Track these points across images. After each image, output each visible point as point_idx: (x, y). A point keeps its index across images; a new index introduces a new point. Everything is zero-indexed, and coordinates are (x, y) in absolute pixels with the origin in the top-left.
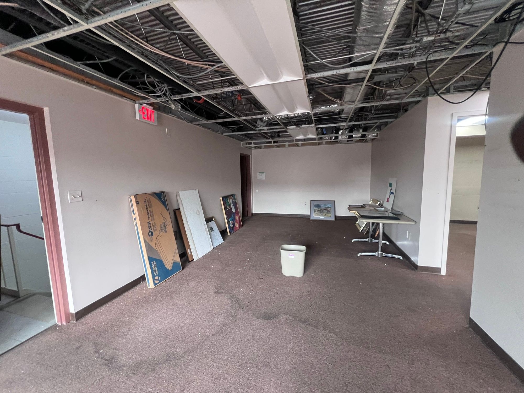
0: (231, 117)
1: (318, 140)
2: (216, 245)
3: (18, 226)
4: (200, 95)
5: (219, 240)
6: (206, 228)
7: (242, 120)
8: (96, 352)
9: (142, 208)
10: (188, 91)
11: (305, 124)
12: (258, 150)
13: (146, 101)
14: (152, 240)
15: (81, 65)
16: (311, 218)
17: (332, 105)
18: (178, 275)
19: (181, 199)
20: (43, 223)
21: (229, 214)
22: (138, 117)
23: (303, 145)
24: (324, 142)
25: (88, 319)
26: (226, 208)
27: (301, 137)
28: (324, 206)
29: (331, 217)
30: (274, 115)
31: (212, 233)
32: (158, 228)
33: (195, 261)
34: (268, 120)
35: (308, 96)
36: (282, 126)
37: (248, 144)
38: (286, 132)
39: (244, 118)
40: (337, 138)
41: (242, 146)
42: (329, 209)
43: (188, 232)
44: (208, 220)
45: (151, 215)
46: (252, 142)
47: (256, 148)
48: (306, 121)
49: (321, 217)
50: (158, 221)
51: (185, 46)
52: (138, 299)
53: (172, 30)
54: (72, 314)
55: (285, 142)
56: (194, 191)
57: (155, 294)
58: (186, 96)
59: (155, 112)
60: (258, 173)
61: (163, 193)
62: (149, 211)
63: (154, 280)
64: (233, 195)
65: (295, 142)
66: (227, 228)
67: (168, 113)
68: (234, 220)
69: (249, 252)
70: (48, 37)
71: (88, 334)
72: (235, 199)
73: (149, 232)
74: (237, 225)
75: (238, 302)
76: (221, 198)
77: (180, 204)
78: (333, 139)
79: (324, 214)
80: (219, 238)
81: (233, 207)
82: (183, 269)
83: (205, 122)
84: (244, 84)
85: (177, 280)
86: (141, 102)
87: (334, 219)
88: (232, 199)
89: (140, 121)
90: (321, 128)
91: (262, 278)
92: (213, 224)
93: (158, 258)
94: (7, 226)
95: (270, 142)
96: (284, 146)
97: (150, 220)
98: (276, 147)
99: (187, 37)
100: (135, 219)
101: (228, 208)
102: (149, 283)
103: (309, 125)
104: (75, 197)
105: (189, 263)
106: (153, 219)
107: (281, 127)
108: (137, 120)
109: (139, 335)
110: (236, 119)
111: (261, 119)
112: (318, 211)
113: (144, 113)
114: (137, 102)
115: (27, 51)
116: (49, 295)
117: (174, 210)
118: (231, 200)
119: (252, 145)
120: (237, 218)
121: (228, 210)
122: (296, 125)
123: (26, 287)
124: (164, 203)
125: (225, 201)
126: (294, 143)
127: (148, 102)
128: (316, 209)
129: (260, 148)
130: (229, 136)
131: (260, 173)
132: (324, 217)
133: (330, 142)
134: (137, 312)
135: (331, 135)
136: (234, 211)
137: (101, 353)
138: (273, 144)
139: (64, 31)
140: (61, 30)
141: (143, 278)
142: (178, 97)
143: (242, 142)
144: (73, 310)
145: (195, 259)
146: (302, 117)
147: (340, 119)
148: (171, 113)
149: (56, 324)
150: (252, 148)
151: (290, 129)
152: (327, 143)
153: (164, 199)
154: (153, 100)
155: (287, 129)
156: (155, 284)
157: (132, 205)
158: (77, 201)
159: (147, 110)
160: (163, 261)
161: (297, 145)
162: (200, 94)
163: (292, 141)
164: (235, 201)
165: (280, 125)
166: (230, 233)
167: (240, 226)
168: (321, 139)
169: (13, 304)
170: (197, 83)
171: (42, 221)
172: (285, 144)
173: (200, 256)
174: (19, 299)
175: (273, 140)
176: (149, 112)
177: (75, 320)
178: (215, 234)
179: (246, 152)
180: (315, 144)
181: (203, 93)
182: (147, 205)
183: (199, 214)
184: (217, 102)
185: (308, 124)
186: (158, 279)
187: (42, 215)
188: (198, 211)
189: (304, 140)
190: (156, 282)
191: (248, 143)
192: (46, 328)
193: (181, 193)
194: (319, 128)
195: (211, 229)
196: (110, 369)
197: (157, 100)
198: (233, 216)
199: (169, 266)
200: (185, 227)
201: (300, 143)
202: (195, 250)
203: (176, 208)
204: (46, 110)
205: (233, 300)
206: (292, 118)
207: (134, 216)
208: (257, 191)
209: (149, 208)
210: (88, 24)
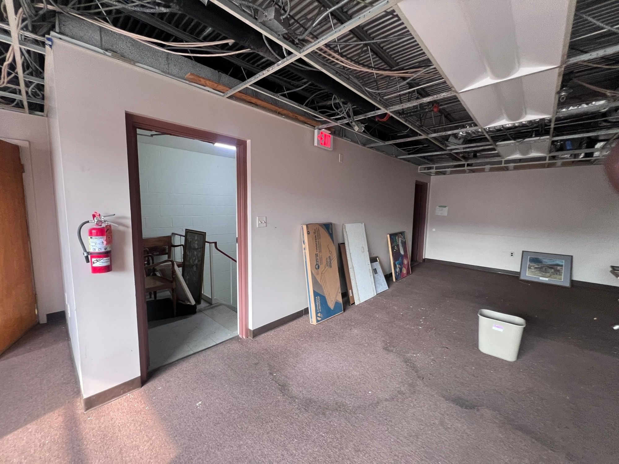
0: (416, 134)
1: (549, 160)
2: (380, 290)
3: (216, 243)
4: (388, 112)
5: (383, 286)
6: (370, 270)
7: (430, 138)
8: (271, 374)
9: (312, 239)
10: (374, 108)
11: (531, 137)
12: (442, 176)
13: (325, 126)
14: (318, 274)
15: (280, 97)
16: (522, 277)
17: (594, 103)
18: (339, 317)
19: (346, 232)
20: (237, 244)
21: (397, 256)
22: (316, 144)
23: (516, 168)
24: (559, 162)
25: (262, 338)
26: (393, 248)
27: (517, 156)
28: (547, 261)
29: (562, 281)
30: (482, 126)
31: (376, 275)
32: (324, 261)
33: (356, 305)
34: (465, 136)
35: (559, 93)
36: (491, 142)
37: (426, 169)
38: (494, 149)
39: (434, 135)
40: (590, 155)
41: (419, 172)
42: (559, 268)
43: (351, 271)
44: (373, 260)
45: (319, 247)
46: (434, 166)
47: (437, 173)
48: (533, 131)
49: (541, 278)
50: (325, 254)
51: (375, 56)
52: (301, 331)
53: (365, 40)
54: (250, 330)
55: (484, 165)
56: (360, 224)
57: (317, 331)
58: (370, 114)
59: (332, 136)
60: (437, 207)
61: (331, 224)
62: (317, 243)
63: (317, 316)
64: (402, 233)
65: (505, 164)
66: (392, 273)
67: (342, 137)
68: (402, 264)
69: (424, 308)
70: (263, 74)
71: (263, 354)
72: (404, 238)
73: (316, 265)
74: (404, 271)
75: (414, 368)
76: (388, 236)
77: (346, 238)
78: (581, 156)
79: (548, 275)
80: (383, 284)
81: (402, 249)
82: (344, 310)
83: (381, 143)
84: (453, 89)
85: (339, 322)
86: (320, 127)
87: (567, 284)
88: (401, 237)
89: (318, 147)
90: (561, 140)
91: (447, 347)
92: (377, 265)
93: (322, 294)
94: (210, 243)
95: (463, 166)
96: (483, 170)
97: (318, 252)
98: (469, 172)
99: (379, 45)
100: (305, 249)
101: (396, 248)
102: (311, 318)
103: (538, 138)
104: (261, 223)
105: (349, 305)
106: (320, 252)
107: (488, 143)
108: (315, 146)
109: (306, 370)
110: (423, 137)
111: (455, 136)
112: (536, 268)
113: (322, 139)
114: (316, 128)
115: (245, 91)
116: (235, 310)
117: (339, 244)
118: (400, 239)
119: (433, 171)
120: (405, 262)
121: (395, 250)
122: (514, 139)
123: (217, 298)
124: (331, 235)
125: (393, 239)
126: (503, 165)
127: (328, 127)
128: (531, 264)
129: (444, 173)
130: (404, 159)
131: (440, 206)
132: (547, 279)
133: (573, 162)
134: (302, 346)
135: (577, 152)
136: (402, 252)
137: (275, 376)
138: (466, 168)
139: (278, 65)
140: (276, 65)
141: (306, 311)
142: (361, 117)
143: (419, 167)
144: (251, 327)
145: (357, 303)
146: (528, 126)
147: (605, 124)
148: (345, 136)
149: (238, 336)
150: (432, 174)
151: (501, 145)
152: (564, 164)
153: (332, 231)
154: (333, 124)
155: (496, 146)
156: (318, 321)
157: (303, 234)
158: (263, 226)
159: (325, 135)
160: (327, 298)
161: (506, 169)
162: (388, 110)
163: (500, 163)
164: (404, 240)
165: (488, 141)
166: (396, 279)
167: (408, 273)
168: (554, 157)
169: (208, 309)
170: (385, 98)
171: (237, 242)
172: (485, 168)
173: (362, 301)
174: (212, 306)
175: (466, 163)
176: (327, 137)
177: (252, 337)
178: (378, 277)
179: (422, 180)
180: (543, 166)
181: (392, 109)
182: (317, 236)
183: (364, 251)
184: (404, 118)
185: (536, 136)
186: (320, 316)
187: (237, 237)
188: (363, 247)
189: (520, 160)
190: (319, 319)
191: (427, 167)
192: (231, 337)
193: (347, 225)
194: (557, 141)
195: (375, 271)
196: (284, 395)
197: (337, 123)
198: (401, 259)
199: (331, 305)
200: (349, 265)
201: (512, 165)
202: (357, 293)
203: (341, 242)
204: (249, 142)
205: (408, 365)
206: (509, 129)
207: (304, 246)
208: (434, 230)
209: (318, 239)
210: (300, 53)
